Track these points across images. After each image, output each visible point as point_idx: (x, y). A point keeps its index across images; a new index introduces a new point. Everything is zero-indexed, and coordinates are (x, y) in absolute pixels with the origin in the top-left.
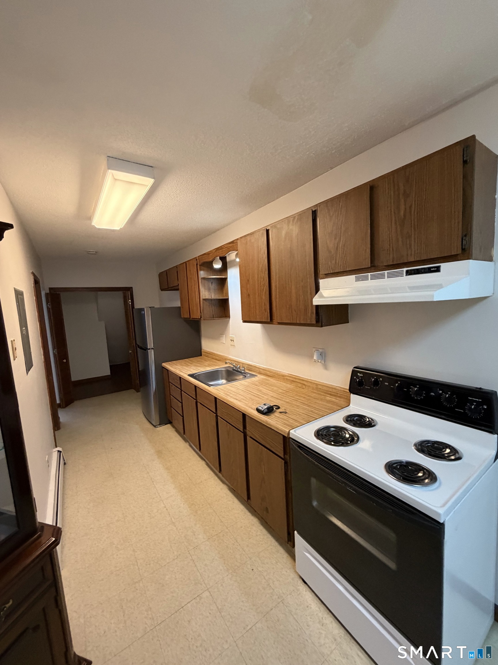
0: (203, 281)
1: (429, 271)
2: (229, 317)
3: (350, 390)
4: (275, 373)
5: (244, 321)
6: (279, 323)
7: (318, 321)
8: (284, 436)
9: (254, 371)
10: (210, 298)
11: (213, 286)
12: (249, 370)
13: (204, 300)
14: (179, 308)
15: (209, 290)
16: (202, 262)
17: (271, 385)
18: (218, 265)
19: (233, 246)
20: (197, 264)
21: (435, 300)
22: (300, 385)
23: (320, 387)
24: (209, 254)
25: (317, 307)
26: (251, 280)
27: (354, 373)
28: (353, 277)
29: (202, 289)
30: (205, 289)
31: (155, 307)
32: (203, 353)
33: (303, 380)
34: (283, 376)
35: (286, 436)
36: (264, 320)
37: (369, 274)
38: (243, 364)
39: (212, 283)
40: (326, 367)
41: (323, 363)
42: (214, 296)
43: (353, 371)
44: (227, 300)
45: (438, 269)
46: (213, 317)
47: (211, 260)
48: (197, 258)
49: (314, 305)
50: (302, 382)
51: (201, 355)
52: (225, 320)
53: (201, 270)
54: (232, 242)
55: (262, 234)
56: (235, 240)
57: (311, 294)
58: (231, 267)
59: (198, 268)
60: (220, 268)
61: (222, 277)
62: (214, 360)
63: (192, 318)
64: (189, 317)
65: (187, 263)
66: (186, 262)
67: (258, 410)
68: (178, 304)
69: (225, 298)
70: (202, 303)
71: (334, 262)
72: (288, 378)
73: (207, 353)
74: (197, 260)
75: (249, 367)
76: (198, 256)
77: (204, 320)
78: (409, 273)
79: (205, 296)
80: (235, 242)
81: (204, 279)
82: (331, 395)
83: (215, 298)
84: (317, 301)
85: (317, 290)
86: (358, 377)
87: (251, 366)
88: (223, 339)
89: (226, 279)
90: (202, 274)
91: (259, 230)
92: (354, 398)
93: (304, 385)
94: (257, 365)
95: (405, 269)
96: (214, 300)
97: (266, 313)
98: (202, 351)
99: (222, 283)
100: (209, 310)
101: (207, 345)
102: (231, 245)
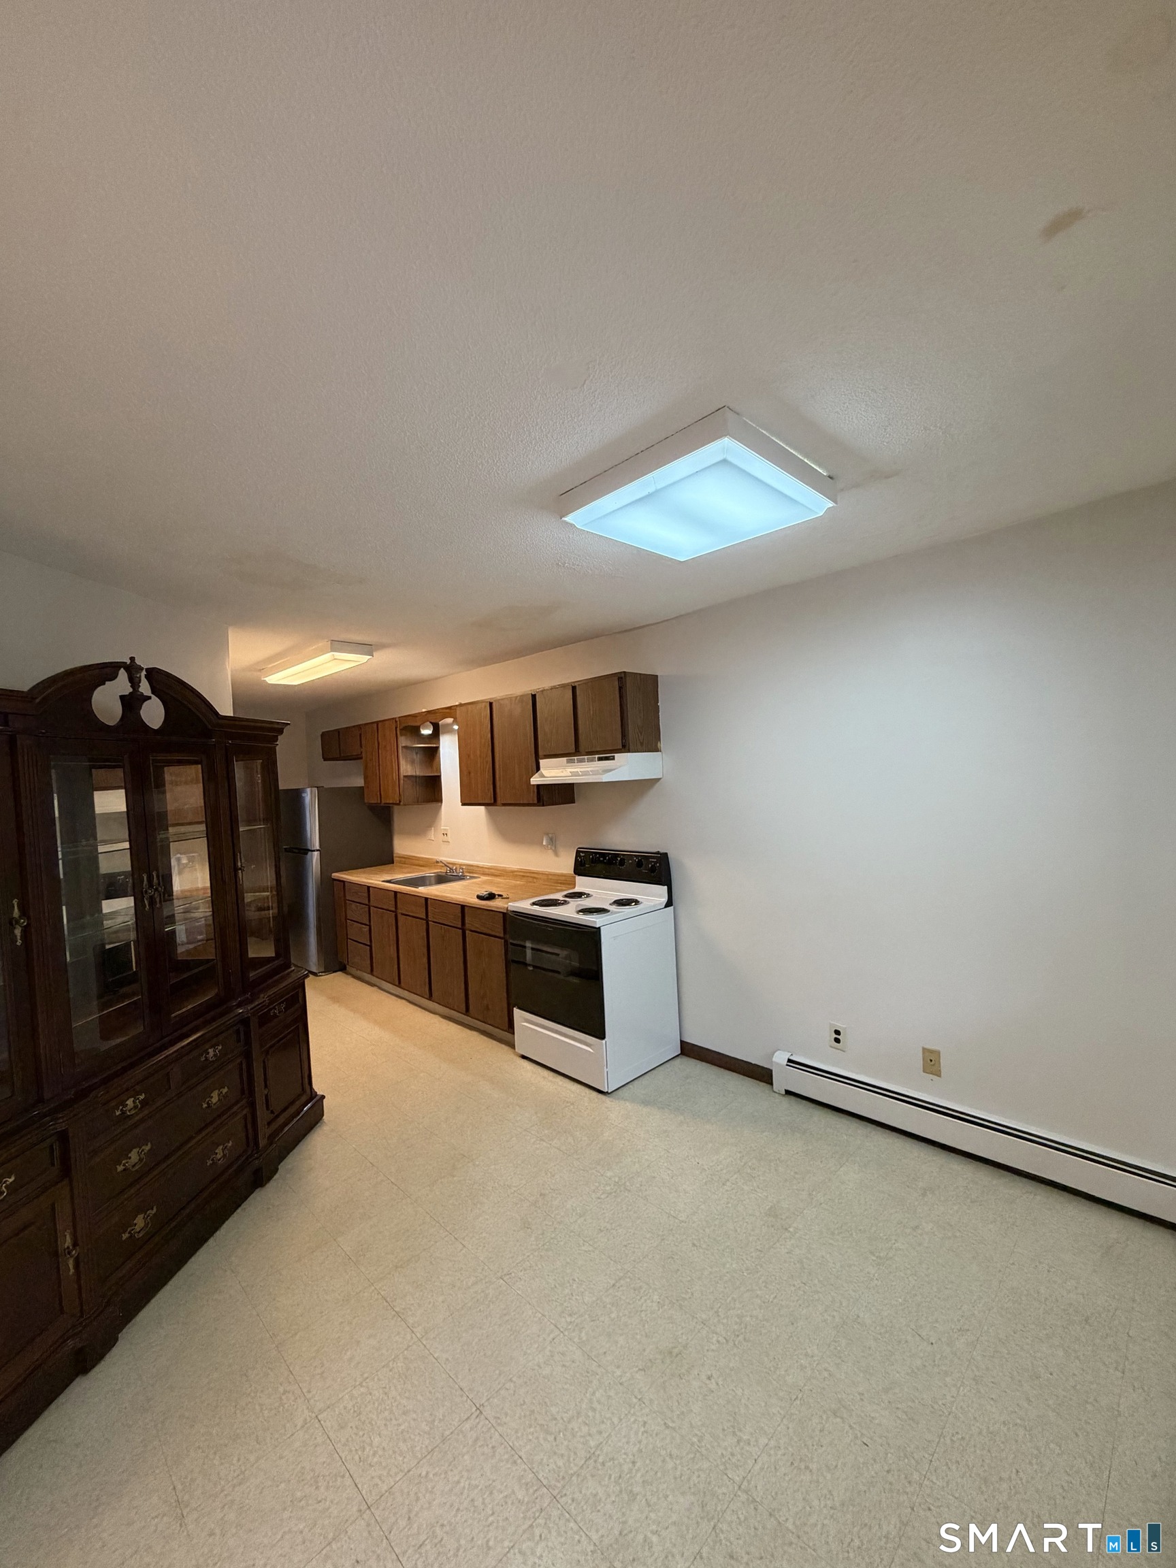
0: (404, 750)
1: (607, 759)
2: (440, 801)
3: (575, 873)
4: (503, 870)
5: (463, 804)
6: (504, 805)
7: (539, 800)
8: (503, 913)
9: (476, 873)
10: (414, 774)
11: (418, 758)
12: (469, 873)
13: (405, 776)
14: (362, 788)
15: (413, 762)
16: (404, 725)
17: (498, 883)
18: (427, 731)
19: (450, 711)
20: (396, 728)
21: (604, 781)
22: (531, 879)
23: (550, 877)
24: (416, 716)
25: (538, 786)
26: (472, 756)
27: (578, 852)
28: (565, 759)
29: (402, 762)
30: (406, 761)
31: (325, 787)
32: (395, 859)
33: (533, 873)
34: (513, 872)
35: (505, 911)
36: (487, 802)
37: (575, 758)
38: (461, 865)
39: (417, 753)
40: (556, 854)
41: (554, 848)
42: (418, 771)
43: (577, 851)
44: (439, 777)
45: (613, 758)
46: (418, 802)
47: (419, 724)
48: (397, 720)
49: (534, 785)
50: (533, 875)
51: (393, 863)
52: (434, 805)
53: (401, 735)
54: (449, 708)
55: (485, 706)
56: (454, 706)
57: (532, 771)
58: (444, 733)
59: (398, 733)
60: (430, 735)
61: (432, 745)
62: (417, 867)
63: (385, 803)
64: (379, 802)
65: (380, 724)
66: (377, 723)
67: (479, 897)
68: (359, 782)
69: (436, 774)
70: (402, 782)
71: (550, 744)
72: (518, 873)
73: (405, 858)
74: (396, 722)
75: (469, 868)
76: (399, 717)
77: (405, 805)
78: (600, 759)
79: (407, 772)
80: (453, 708)
81: (406, 747)
82: (561, 883)
83: (422, 774)
84: (535, 780)
85: (538, 769)
86: (580, 857)
87: (472, 866)
88: (432, 834)
89: (437, 749)
90: (404, 741)
91: (482, 702)
92: (579, 879)
93: (534, 878)
94: (481, 864)
95: (597, 756)
96: (419, 777)
97: (489, 794)
98: (395, 855)
99: (432, 754)
100: (410, 792)
101: (403, 846)
102: (447, 711)
